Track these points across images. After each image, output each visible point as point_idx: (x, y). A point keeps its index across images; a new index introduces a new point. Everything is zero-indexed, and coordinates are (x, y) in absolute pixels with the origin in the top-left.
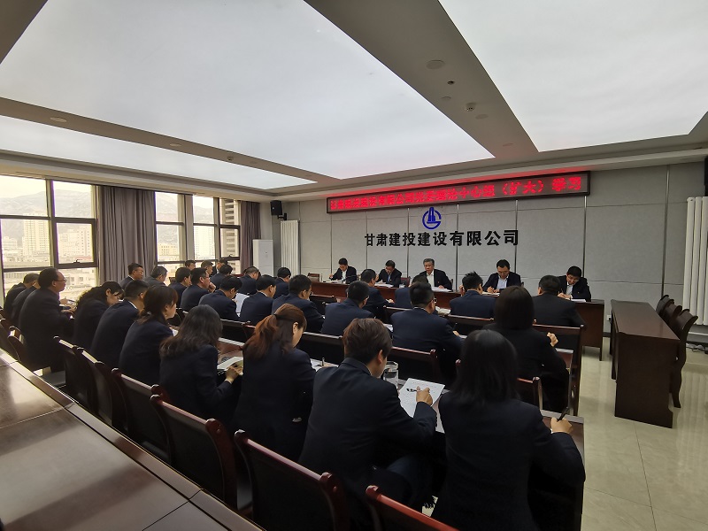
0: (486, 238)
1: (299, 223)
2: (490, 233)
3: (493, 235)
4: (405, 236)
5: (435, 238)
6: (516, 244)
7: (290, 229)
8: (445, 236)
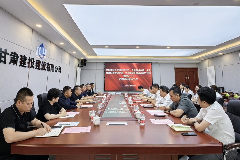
0: (55, 69)
2: (56, 66)
3: (56, 68)
4: (29, 60)
5: (42, 65)
6: (60, 73)
8: (45, 65)
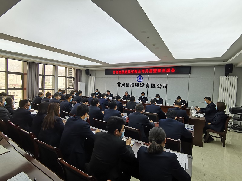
1: (95, 77)
7: (92, 79)
